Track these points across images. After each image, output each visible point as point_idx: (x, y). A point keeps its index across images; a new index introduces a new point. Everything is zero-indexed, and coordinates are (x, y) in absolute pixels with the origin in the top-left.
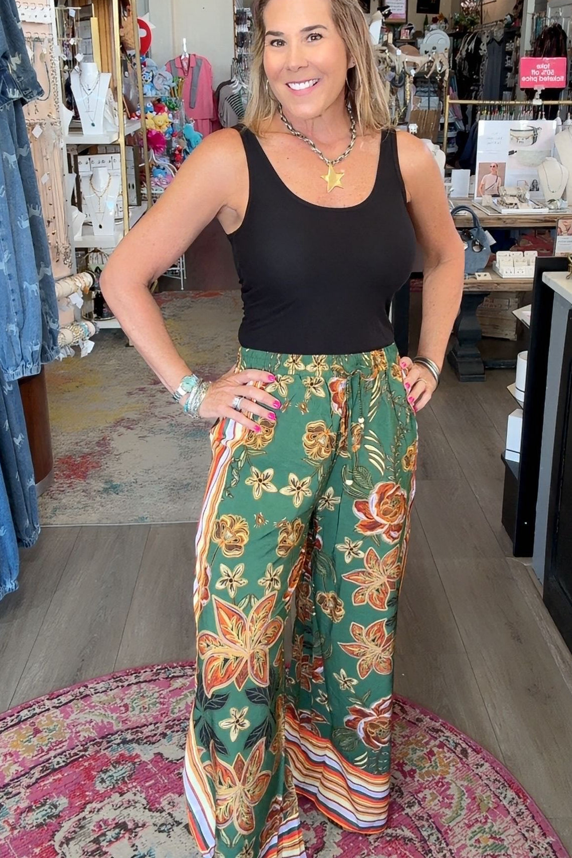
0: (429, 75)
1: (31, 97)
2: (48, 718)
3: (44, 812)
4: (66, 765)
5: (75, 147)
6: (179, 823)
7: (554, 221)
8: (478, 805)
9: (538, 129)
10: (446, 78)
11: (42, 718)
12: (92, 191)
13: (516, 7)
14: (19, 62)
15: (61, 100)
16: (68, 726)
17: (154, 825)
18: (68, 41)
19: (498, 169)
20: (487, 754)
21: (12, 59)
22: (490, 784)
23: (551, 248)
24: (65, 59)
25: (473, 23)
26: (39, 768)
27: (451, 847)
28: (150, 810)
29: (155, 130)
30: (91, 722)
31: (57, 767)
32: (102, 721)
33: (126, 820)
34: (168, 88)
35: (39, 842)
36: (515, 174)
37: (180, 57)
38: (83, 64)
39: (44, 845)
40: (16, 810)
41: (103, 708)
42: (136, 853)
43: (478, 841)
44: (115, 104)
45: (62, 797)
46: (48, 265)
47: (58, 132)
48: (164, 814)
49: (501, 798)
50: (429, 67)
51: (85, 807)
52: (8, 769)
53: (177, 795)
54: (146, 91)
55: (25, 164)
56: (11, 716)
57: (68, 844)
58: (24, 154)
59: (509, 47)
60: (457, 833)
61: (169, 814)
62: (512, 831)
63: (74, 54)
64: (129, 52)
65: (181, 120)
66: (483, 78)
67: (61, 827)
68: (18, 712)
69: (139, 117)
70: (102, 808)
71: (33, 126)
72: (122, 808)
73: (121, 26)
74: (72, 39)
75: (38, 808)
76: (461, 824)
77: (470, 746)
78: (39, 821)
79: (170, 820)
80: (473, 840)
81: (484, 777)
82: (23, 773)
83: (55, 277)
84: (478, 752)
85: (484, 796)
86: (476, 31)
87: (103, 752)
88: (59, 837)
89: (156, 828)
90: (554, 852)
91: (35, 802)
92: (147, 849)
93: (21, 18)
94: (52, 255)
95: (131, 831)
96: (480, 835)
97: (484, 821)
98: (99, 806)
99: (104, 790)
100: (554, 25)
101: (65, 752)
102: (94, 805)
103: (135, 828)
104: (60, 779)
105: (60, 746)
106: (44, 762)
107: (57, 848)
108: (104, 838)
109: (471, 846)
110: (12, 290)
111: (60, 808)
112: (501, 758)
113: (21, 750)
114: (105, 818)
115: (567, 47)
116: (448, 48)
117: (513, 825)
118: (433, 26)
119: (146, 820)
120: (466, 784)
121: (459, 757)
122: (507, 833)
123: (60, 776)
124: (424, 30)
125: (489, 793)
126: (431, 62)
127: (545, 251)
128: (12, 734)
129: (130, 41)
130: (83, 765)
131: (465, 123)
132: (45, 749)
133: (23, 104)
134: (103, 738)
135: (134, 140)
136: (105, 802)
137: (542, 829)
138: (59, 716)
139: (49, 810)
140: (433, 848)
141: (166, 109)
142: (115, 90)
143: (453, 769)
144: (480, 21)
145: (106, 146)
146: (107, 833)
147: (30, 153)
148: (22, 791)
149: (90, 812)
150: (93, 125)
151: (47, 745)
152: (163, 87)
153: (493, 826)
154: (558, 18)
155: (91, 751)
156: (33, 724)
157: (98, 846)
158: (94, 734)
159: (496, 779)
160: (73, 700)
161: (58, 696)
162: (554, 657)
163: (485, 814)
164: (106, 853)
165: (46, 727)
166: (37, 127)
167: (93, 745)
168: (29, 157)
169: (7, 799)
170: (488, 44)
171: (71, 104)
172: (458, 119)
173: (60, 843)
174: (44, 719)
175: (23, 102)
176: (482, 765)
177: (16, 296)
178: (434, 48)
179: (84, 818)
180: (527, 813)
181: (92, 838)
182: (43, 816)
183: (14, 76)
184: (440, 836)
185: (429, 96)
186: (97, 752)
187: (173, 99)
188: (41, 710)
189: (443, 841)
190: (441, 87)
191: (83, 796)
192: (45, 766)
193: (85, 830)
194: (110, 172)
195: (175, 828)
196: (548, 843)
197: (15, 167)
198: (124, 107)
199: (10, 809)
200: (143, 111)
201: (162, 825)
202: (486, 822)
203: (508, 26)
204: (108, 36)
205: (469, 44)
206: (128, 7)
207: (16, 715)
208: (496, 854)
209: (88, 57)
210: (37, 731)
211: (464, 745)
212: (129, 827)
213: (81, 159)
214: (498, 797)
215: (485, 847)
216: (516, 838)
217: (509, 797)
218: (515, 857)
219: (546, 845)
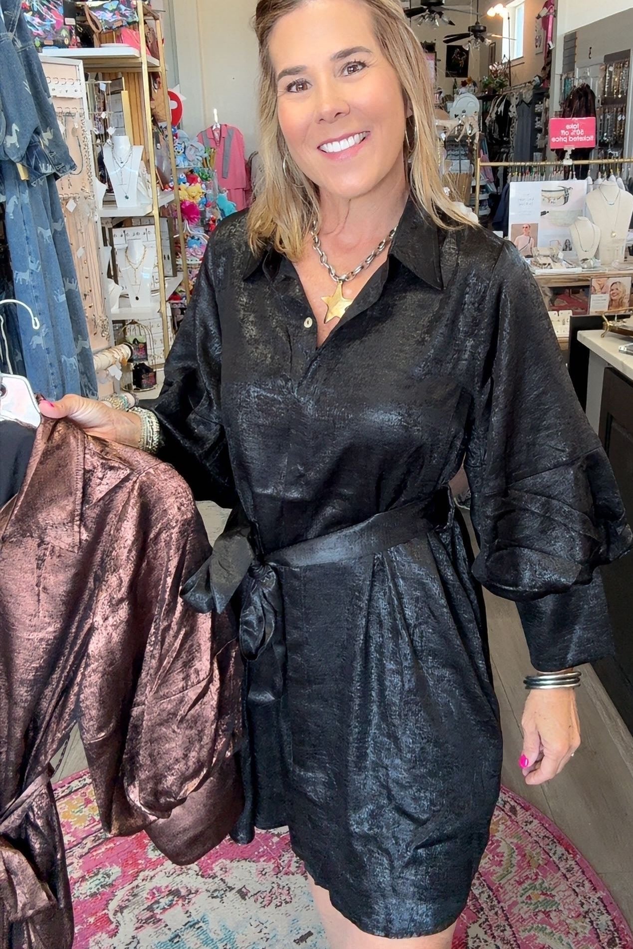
0: (459, 139)
1: (63, 172)
3: (98, 882)
5: (110, 220)
6: (231, 889)
7: (588, 280)
8: (529, 862)
9: (570, 189)
10: (476, 141)
12: (128, 264)
13: (544, 69)
14: (51, 137)
15: (94, 174)
17: (208, 891)
18: (99, 115)
19: (531, 230)
20: (536, 812)
21: (44, 134)
22: (540, 840)
23: (586, 307)
24: (97, 133)
25: (502, 85)
26: (92, 838)
27: (502, 904)
28: (202, 876)
29: (189, 201)
33: (179, 886)
34: (201, 159)
35: (93, 912)
36: (548, 234)
37: (212, 127)
38: (115, 137)
39: (98, 914)
42: (190, 919)
43: (529, 898)
44: (148, 177)
45: (115, 866)
46: (85, 338)
47: (92, 206)
48: (216, 880)
49: (551, 855)
50: (459, 131)
51: (138, 876)
53: (228, 861)
54: (178, 162)
55: (60, 239)
56: (62, 787)
57: (122, 913)
58: (59, 229)
59: (539, 108)
60: (508, 891)
61: (222, 879)
62: (563, 887)
63: (106, 128)
64: (160, 124)
65: (214, 190)
66: (513, 140)
67: (115, 896)
68: (69, 783)
69: (172, 188)
70: (154, 876)
71: (66, 201)
72: (174, 875)
73: (151, 98)
74: (104, 113)
75: (91, 877)
76: (512, 882)
77: (519, 804)
78: (93, 890)
79: (223, 886)
80: (524, 897)
81: (533, 834)
82: (75, 843)
83: (93, 350)
84: (526, 809)
85: (534, 853)
86: (504, 93)
88: (113, 905)
89: (209, 894)
90: (605, 906)
91: (88, 872)
92: (201, 915)
93: (52, 93)
94: (89, 328)
95: (184, 898)
96: (530, 892)
97: (534, 877)
98: (152, 873)
99: (156, 858)
100: (583, 85)
102: (146, 873)
103: (188, 895)
104: (112, 849)
106: (96, 832)
107: (111, 917)
108: (157, 905)
109: (522, 902)
110: (51, 364)
111: (113, 877)
112: (550, 815)
113: (73, 820)
114: (159, 886)
115: (596, 106)
116: (478, 111)
117: (563, 881)
118: (463, 90)
119: (199, 886)
120: (515, 841)
121: (508, 815)
122: (557, 889)
123: (112, 845)
124: (454, 94)
125: (538, 850)
126: (461, 125)
127: (579, 310)
128: (64, 805)
129: (161, 113)
131: (497, 185)
132: (97, 818)
133: (56, 179)
135: (168, 211)
136: (158, 870)
137: (592, 883)
139: (102, 880)
140: (484, 906)
141: (199, 179)
142: (147, 162)
143: (502, 827)
144: (508, 84)
145: (140, 218)
146: (161, 900)
147: (64, 228)
148: (75, 861)
149: (143, 880)
150: (127, 197)
151: (98, 815)
152: (195, 158)
153: (543, 882)
154: (586, 78)
156: (84, 794)
157: (152, 913)
159: (545, 836)
162: (600, 712)
163: (535, 870)
164: (160, 920)
166: (71, 201)
168: (64, 231)
170: (517, 106)
171: (104, 178)
172: (489, 182)
173: (113, 912)
175: (56, 177)
176: (532, 821)
177: (55, 370)
178: (464, 112)
179: (137, 886)
180: (576, 868)
181: (146, 906)
182: (97, 885)
183: (47, 152)
184: (491, 894)
185: (460, 159)
187: (206, 170)
189: (494, 899)
190: (471, 150)
191: (135, 863)
192: (97, 836)
193: (138, 898)
194: (145, 244)
195: (228, 894)
196: (599, 898)
197: (51, 242)
198: (157, 179)
200: (176, 183)
201: (216, 890)
202: (536, 879)
203: (536, 87)
204: (139, 108)
205: (498, 106)
206: (158, 79)
207: (67, 786)
208: (547, 910)
209: (120, 131)
210: (89, 801)
211: (513, 803)
212: (182, 894)
213: (116, 231)
214: (548, 854)
215: (536, 903)
216: (567, 893)
217: (559, 853)
218: (566, 912)
219: (597, 900)
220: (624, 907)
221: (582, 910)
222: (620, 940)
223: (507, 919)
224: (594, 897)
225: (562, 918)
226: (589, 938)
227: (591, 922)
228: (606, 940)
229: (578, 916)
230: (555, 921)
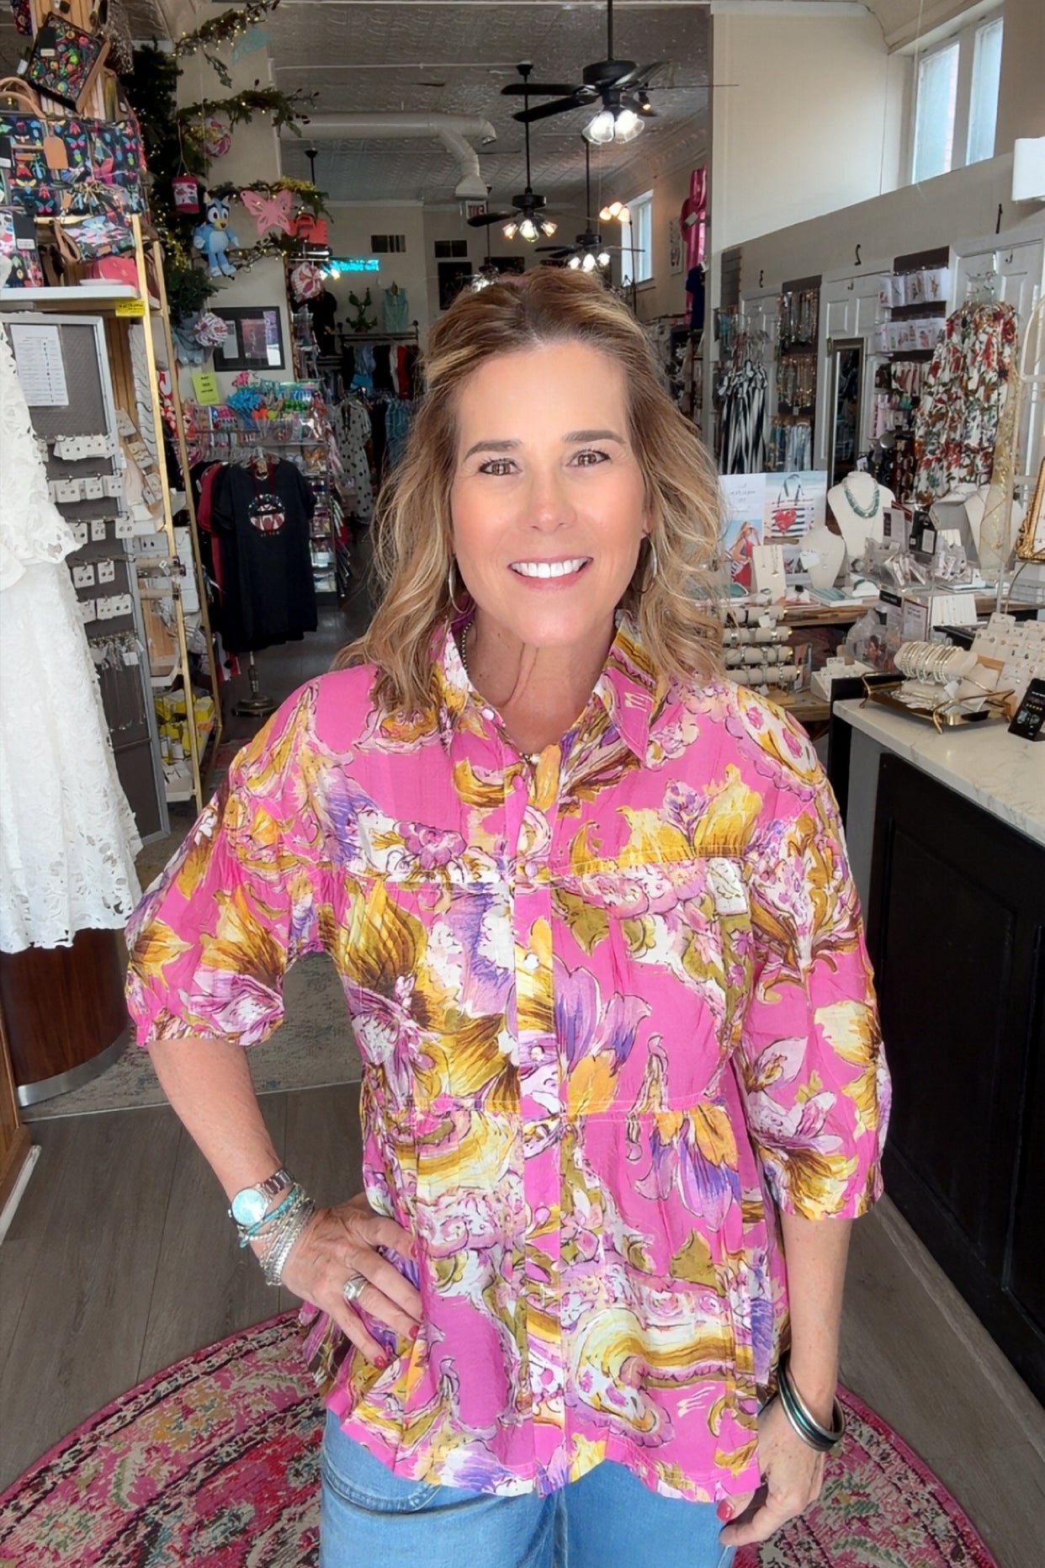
2: (200, 1391)
3: (224, 1528)
4: (241, 1456)
11: (191, 1391)
16: (231, 1399)
26: (202, 1465)
30: (263, 1389)
31: (227, 1460)
32: (279, 1387)
40: (180, 1530)
41: (277, 1368)
43: (836, 1500)
49: (856, 1437)
51: (281, 1514)
52: (157, 1471)
56: (144, 1393)
67: (252, 1546)
68: (155, 1385)
70: (305, 1512)
75: (212, 1522)
78: (219, 1541)
80: (829, 1501)
82: (180, 1474)
87: (289, 1432)
88: (253, 1560)
90: (939, 1503)
91: (206, 1515)
96: (836, 1492)
97: (838, 1471)
98: (300, 1509)
99: (301, 1486)
101: (234, 1437)
104: (235, 1478)
105: (227, 1428)
106: (207, 1456)
109: (829, 1508)
111: (245, 1519)
113: (169, 1441)
117: (878, 1473)
122: (874, 1484)
123: (234, 1473)
128: (152, 1419)
130: (264, 1454)
132: (205, 1435)
134: (285, 1411)
137: (918, 1473)
138: (215, 1386)
139: (230, 1524)
148: (185, 1501)
149: (289, 1520)
151: (206, 1430)
153: (851, 1478)
155: (272, 1431)
156: (179, 1401)
158: (271, 1407)
160: (229, 1360)
161: (207, 1357)
163: (837, 1461)
165: (198, 1403)
167: (273, 1422)
169: (165, 1514)
174: (194, 1391)
179: (283, 1530)
180: (893, 1454)
181: (300, 1557)
182: (223, 1533)
186: (282, 1432)
188: (186, 1380)
191: (274, 1497)
192: (209, 1461)
193: (287, 1546)
196: (930, 1493)
199: (172, 1528)
202: (841, 1473)
207: (152, 1390)
208: (864, 1515)
210: (188, 1412)
214: (851, 1437)
215: (847, 1507)
216: (886, 1491)
217: (866, 1435)
218: (889, 1516)
219: (927, 1496)
220: (964, 1502)
221: (910, 1512)
222: (968, 1547)
223: (811, 1533)
224: (924, 1492)
225: (885, 1525)
226: (926, 1549)
227: (925, 1527)
228: (949, 1550)
229: (906, 1521)
230: (876, 1529)
